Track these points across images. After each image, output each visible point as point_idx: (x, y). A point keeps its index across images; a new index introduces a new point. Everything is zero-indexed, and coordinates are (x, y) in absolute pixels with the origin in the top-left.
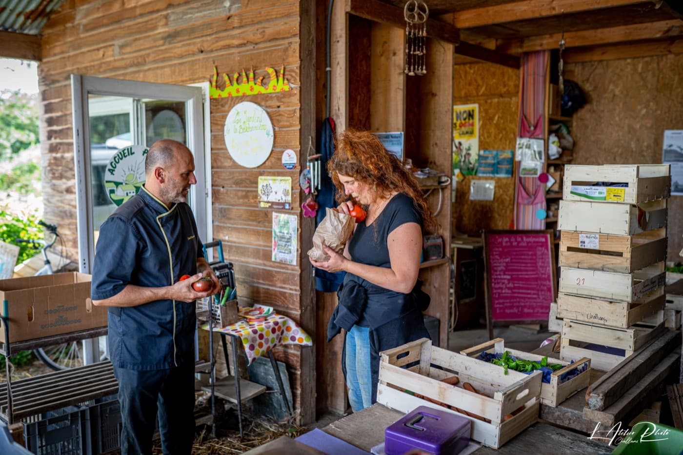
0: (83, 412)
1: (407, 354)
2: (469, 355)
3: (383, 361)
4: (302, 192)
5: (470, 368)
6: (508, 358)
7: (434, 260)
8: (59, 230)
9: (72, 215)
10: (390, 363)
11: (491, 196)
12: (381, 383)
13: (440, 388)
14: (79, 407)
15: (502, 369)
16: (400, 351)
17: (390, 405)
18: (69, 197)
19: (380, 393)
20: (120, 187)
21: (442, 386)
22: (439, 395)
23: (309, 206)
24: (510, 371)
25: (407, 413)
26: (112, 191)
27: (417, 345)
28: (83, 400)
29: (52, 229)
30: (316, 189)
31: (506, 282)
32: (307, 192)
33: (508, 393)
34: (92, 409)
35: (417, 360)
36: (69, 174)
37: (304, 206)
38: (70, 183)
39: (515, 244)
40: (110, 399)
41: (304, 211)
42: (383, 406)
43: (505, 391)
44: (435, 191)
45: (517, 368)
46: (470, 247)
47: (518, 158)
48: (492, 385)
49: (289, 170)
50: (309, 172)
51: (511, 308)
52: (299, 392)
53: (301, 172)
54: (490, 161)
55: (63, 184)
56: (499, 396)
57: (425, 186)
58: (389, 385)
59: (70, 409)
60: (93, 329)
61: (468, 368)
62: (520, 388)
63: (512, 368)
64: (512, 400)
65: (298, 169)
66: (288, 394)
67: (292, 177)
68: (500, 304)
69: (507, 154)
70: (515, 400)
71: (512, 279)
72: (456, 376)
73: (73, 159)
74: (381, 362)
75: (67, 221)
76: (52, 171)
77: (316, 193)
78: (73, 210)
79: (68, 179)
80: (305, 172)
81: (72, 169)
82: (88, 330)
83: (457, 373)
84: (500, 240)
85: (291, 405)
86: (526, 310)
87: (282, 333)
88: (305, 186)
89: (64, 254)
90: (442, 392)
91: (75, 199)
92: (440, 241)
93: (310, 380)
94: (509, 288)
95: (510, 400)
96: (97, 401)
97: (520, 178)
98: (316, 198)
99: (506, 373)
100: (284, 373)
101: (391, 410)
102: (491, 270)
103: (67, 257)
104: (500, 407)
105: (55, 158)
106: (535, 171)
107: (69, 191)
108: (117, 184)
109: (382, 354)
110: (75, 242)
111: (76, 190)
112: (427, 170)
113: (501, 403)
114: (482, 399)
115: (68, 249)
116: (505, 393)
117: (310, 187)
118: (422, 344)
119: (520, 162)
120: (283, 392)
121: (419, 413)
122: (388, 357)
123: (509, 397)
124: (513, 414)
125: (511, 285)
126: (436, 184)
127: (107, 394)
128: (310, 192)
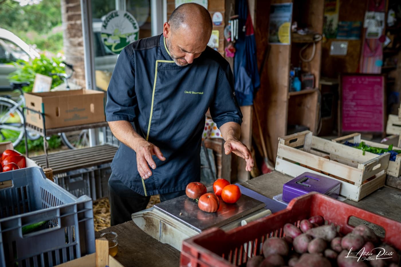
0: (90, 173)
1: (296, 140)
2: (337, 142)
3: (281, 143)
4: (225, 41)
5: (338, 151)
6: (364, 146)
7: (308, 90)
8: (75, 69)
9: (82, 60)
10: (285, 144)
11: (345, 53)
12: (279, 157)
13: (320, 161)
14: (87, 170)
15: (361, 151)
16: (292, 138)
17: (284, 172)
18: (80, 48)
19: (278, 164)
20: (110, 37)
21: (321, 160)
22: (319, 165)
23: (230, 50)
24: (366, 153)
25: (295, 177)
26: (105, 40)
27: (303, 135)
28: (90, 166)
29: (70, 67)
30: (235, 38)
31: (353, 107)
32: (228, 40)
33: (368, 165)
34: (95, 171)
35: (302, 144)
36: (79, 34)
37: (227, 50)
38: (80, 40)
39: (360, 82)
40: (106, 166)
41: (226, 53)
42: (280, 172)
43: (366, 164)
44: (310, 45)
45: (371, 151)
46: (330, 83)
47: (366, 25)
48: (353, 162)
49: (217, 26)
50: (230, 27)
51: (355, 123)
52: (220, 167)
53: (225, 27)
54: (346, 29)
55: (76, 40)
56: (362, 167)
57: (304, 40)
58: (284, 159)
59: (82, 171)
60: (95, 123)
61: (337, 151)
62: (375, 162)
63: (368, 151)
64: (370, 170)
65: (223, 25)
66: (214, 168)
67: (219, 31)
68: (347, 120)
69: (357, 24)
70: (371, 170)
71: (357, 105)
72: (328, 155)
73: (81, 25)
74: (279, 144)
75: (79, 64)
76: (70, 33)
77: (234, 42)
78: (82, 57)
79: (79, 37)
80: (228, 27)
81: (81, 31)
82: (92, 123)
83: (329, 154)
84: (350, 80)
85: (215, 175)
86: (365, 125)
87: (211, 130)
88: (227, 36)
89: (78, 83)
90: (321, 164)
91: (84, 49)
92: (312, 77)
93: (227, 161)
94: (355, 111)
95: (368, 170)
96: (99, 167)
97: (366, 40)
98: (234, 45)
99: (364, 154)
100: (211, 156)
101: (284, 175)
102: (343, 99)
103: (80, 85)
104: (362, 174)
105: (71, 25)
106: (376, 34)
107: (80, 44)
108: (109, 35)
109: (281, 139)
110: (84, 76)
111: (84, 44)
112: (306, 30)
113: (362, 171)
114: (349, 168)
115: (80, 80)
116: (366, 165)
117: (230, 37)
118: (306, 135)
119: (366, 29)
120: (210, 167)
121: (306, 176)
122: (284, 141)
123: (368, 167)
124: (369, 180)
125: (356, 109)
126: (312, 39)
127: (104, 163)
128: (230, 41)
